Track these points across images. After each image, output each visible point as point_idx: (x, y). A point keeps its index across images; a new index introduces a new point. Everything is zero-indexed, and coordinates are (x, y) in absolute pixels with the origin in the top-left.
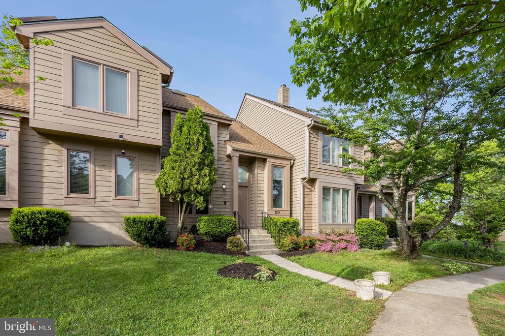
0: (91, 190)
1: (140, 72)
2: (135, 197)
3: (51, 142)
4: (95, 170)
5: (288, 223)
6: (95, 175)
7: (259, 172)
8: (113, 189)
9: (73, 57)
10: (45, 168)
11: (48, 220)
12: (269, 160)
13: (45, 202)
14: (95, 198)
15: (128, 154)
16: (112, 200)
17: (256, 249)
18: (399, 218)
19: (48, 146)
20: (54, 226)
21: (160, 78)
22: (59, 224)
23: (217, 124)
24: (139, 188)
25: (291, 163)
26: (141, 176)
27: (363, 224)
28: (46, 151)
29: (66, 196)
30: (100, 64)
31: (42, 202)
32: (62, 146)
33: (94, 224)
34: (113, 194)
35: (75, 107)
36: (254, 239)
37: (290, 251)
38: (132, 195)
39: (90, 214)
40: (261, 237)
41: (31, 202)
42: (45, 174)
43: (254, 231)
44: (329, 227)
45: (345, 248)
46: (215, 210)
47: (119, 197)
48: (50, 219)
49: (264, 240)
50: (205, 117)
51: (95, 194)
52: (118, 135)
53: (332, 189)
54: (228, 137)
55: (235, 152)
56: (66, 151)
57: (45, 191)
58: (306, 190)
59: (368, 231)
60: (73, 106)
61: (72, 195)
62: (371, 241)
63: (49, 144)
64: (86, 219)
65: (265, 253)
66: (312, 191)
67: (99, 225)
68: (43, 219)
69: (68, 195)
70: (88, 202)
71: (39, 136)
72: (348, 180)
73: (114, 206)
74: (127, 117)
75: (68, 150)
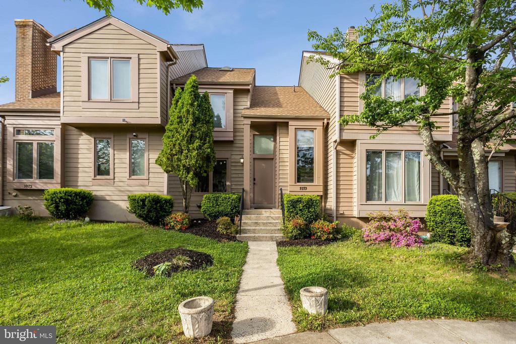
0: (111, 172)
1: (141, 55)
2: (145, 177)
3: (83, 134)
4: (114, 154)
5: (299, 201)
6: (114, 159)
7: (282, 139)
8: (128, 170)
9: (89, 58)
10: (80, 156)
11: (65, 199)
12: (291, 123)
13: (79, 184)
14: (114, 179)
15: (140, 136)
16: (126, 180)
17: (254, 233)
18: (460, 192)
19: (82, 137)
20: (71, 203)
21: (158, 56)
22: (75, 202)
23: (232, 91)
24: (149, 168)
25: (324, 123)
26: (151, 156)
27: (438, 203)
28: (80, 142)
29: (93, 178)
30: (108, 58)
31: (77, 183)
32: (90, 135)
33: (113, 202)
34: (127, 175)
35: (91, 101)
36: (256, 221)
37: (296, 239)
38: (144, 174)
39: (110, 193)
40: (270, 218)
41: (71, 184)
42: (80, 161)
43: (266, 211)
44: (398, 208)
45: (388, 240)
46: (234, 187)
47: (133, 177)
48: (67, 197)
49: (270, 223)
50: (199, 86)
51: (114, 175)
52: (122, 119)
53: (384, 153)
54: (249, 104)
55: (246, 120)
56: (93, 139)
57: (80, 175)
58: (342, 156)
59: (444, 215)
60: (89, 99)
61: (98, 177)
62: (450, 231)
63: (82, 135)
64: (108, 198)
65: (261, 239)
66: (353, 158)
67: (117, 203)
68: (61, 198)
69: (95, 177)
70: (109, 183)
71: (76, 130)
72: (415, 136)
73: (128, 185)
74: (129, 101)
75: (95, 139)
